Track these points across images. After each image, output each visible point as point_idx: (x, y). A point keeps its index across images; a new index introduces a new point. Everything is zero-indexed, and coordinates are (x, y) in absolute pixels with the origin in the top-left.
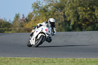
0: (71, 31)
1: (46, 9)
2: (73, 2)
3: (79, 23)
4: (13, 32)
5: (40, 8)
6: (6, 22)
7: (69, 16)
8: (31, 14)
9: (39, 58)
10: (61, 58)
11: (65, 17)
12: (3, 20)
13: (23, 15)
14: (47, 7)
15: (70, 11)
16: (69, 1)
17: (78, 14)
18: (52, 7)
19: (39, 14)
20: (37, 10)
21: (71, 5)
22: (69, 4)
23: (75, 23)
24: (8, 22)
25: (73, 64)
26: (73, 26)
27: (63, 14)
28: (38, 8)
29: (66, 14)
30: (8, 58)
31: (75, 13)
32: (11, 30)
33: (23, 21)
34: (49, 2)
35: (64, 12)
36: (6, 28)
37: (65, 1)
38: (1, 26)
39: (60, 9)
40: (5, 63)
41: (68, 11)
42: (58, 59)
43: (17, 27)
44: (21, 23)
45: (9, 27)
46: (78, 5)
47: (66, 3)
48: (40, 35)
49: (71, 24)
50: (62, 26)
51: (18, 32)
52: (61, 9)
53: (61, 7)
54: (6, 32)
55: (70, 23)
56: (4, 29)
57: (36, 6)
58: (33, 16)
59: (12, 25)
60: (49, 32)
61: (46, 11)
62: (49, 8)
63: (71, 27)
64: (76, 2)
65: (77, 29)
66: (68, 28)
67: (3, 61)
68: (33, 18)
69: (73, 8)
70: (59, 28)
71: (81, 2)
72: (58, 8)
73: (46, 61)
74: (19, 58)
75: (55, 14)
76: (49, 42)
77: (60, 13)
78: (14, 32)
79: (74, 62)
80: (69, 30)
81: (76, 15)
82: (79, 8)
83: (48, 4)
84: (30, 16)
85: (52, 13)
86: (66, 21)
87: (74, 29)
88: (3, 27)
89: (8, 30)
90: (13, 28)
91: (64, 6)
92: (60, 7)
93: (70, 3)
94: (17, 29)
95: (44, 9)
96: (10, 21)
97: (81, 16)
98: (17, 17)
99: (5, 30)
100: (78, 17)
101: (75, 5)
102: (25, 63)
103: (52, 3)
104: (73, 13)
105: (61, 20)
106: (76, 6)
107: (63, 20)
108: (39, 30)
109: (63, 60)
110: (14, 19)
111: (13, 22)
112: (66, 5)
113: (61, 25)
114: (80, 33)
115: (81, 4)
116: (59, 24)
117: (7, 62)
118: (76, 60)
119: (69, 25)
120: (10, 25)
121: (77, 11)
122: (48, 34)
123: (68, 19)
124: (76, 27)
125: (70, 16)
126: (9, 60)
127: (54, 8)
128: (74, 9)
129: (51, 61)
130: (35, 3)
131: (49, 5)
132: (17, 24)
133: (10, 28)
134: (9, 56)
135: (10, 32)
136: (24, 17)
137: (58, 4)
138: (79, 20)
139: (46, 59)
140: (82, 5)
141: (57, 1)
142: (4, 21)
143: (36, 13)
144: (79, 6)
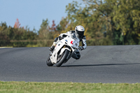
0: (121, 44)
1: (86, 14)
2: (125, 3)
3: (133, 32)
4: (39, 46)
5: (77, 12)
6: (29, 32)
7: (119, 22)
8: (65, 19)
9: (77, 83)
10: (108, 84)
11: (113, 24)
12: (25, 28)
13: (53, 22)
14: (87, 11)
15: (120, 16)
16: (118, 2)
17: (131, 19)
18: (95, 10)
19: (75, 21)
20: (73, 14)
21: (122, 7)
22: (119, 6)
23: (127, 32)
24: (32, 32)
25: (125, 91)
26: (125, 38)
27: (110, 20)
28: (74, 11)
29: (114, 20)
30: (32, 83)
31: (128, 19)
32: (36, 44)
33: (53, 31)
34: (91, 3)
35: (112, 18)
36: (29, 40)
37: (114, 1)
38: (23, 37)
39: (105, 12)
40: (28, 90)
41: (117, 15)
42: (103, 84)
43: (45, 38)
44: (51, 33)
45: (34, 39)
46: (132, 7)
47: (114, 4)
48: (63, 50)
49: (122, 34)
50: (109, 38)
51: (46, 46)
52: (108, 13)
53: (107, 10)
54: (29, 46)
55: (120, 33)
56: (26, 41)
57: (71, 8)
58: (67, 23)
59: (38, 36)
60: (76, 45)
61: (86, 16)
62: (91, 12)
63: (121, 39)
64: (129, 3)
65: (130, 41)
66: (117, 40)
67: (25, 87)
68: (67, 26)
69: (124, 11)
70: (105, 40)
71: (136, 3)
72: (103, 12)
73: (87, 88)
74: (48, 83)
75: (99, 20)
76: (77, 59)
77: (106, 18)
78: (41, 45)
79: (126, 89)
80: (119, 43)
81: (129, 21)
82: (133, 11)
83: (88, 6)
84: (63, 23)
85: (94, 19)
86: (114, 30)
87: (126, 41)
88: (25, 39)
89: (32, 44)
90: (38, 41)
91: (112, 9)
92: (105, 10)
93: (120, 4)
94: (45, 41)
95: (84, 14)
96: (34, 30)
97: (136, 23)
98: (45, 24)
99: (28, 43)
100: (132, 24)
101: (127, 8)
102: (56, 90)
103: (94, 4)
104: (124, 19)
105: (107, 28)
106: (129, 8)
107: (110, 29)
108: (63, 42)
109: (111, 86)
110: (40, 28)
111: (39, 32)
112: (114, 7)
113: (108, 36)
114: (135, 47)
115: (135, 5)
116: (105, 35)
117: (31, 88)
118: (129, 86)
119: (119, 36)
120: (35, 36)
121: (130, 16)
122: (74, 48)
123: (118, 27)
124: (129, 39)
125: (121, 24)
126: (34, 85)
127: (98, 12)
128: (126, 13)
129: (94, 87)
130: (70, 4)
131: (91, 8)
132: (45, 35)
133: (35, 41)
134: (33, 81)
135: (34, 46)
136: (54, 25)
137: (104, 6)
138: (133, 29)
139: (87, 84)
140: (137, 7)
141: (101, 2)
142: (26, 31)
143: (71, 18)
144: (134, 8)
